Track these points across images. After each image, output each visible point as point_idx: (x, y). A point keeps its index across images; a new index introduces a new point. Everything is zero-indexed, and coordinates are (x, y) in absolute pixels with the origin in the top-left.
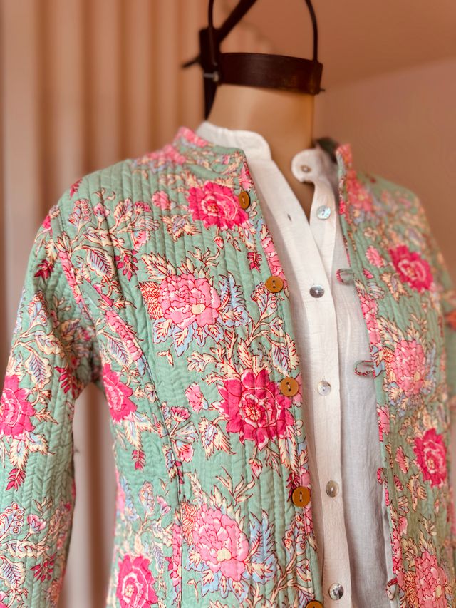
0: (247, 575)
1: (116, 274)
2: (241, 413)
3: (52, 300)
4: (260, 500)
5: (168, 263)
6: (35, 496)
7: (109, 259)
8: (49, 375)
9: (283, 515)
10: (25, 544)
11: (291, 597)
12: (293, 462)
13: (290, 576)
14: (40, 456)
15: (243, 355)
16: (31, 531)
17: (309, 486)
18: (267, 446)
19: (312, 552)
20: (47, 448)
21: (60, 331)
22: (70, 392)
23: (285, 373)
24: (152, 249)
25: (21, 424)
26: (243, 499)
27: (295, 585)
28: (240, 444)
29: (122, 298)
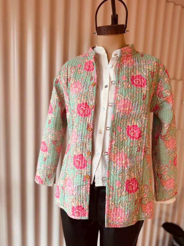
0: (76, 142)
1: (67, 82)
2: (80, 110)
3: (58, 88)
4: (80, 128)
5: (75, 79)
6: (52, 126)
7: (66, 79)
8: (56, 103)
9: (85, 132)
10: (50, 135)
11: (84, 148)
12: (89, 122)
13: (84, 145)
14: (53, 119)
15: (82, 99)
16: (52, 133)
17: (92, 128)
18: (84, 118)
19: (90, 141)
20: (55, 117)
21: (60, 95)
22: (60, 107)
23: (91, 104)
24: (73, 76)
25: (51, 112)
26: (78, 127)
27: (86, 147)
28: (79, 116)
29: (67, 87)
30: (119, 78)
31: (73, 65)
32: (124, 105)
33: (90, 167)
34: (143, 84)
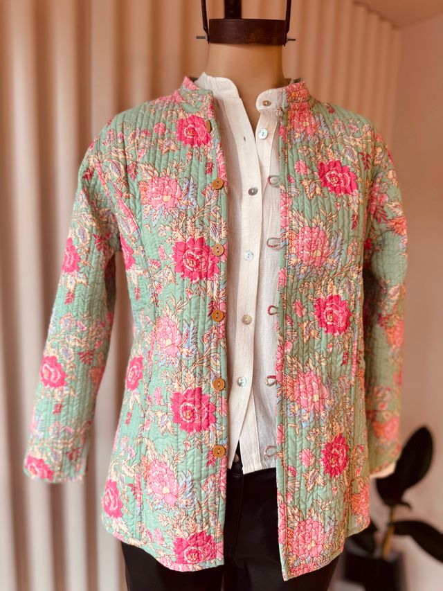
0: (179, 354)
1: (126, 177)
2: (184, 261)
3: (93, 194)
4: (190, 313)
5: (155, 169)
6: (80, 310)
7: (122, 167)
8: (89, 239)
9: (204, 323)
10: (74, 337)
11: (204, 372)
12: (215, 295)
13: (205, 360)
14: (83, 286)
15: (189, 227)
16: (78, 330)
17: (225, 311)
18: (198, 282)
19: (222, 350)
20: (87, 282)
21: (99, 214)
22: (102, 251)
23: (217, 241)
24: (146, 160)
25: (73, 266)
26: (180, 311)
27: (209, 366)
28: (181, 279)
29: (128, 191)
30: (288, 170)
31: (138, 126)
32: (310, 243)
33: (225, 423)
34: (348, 186)
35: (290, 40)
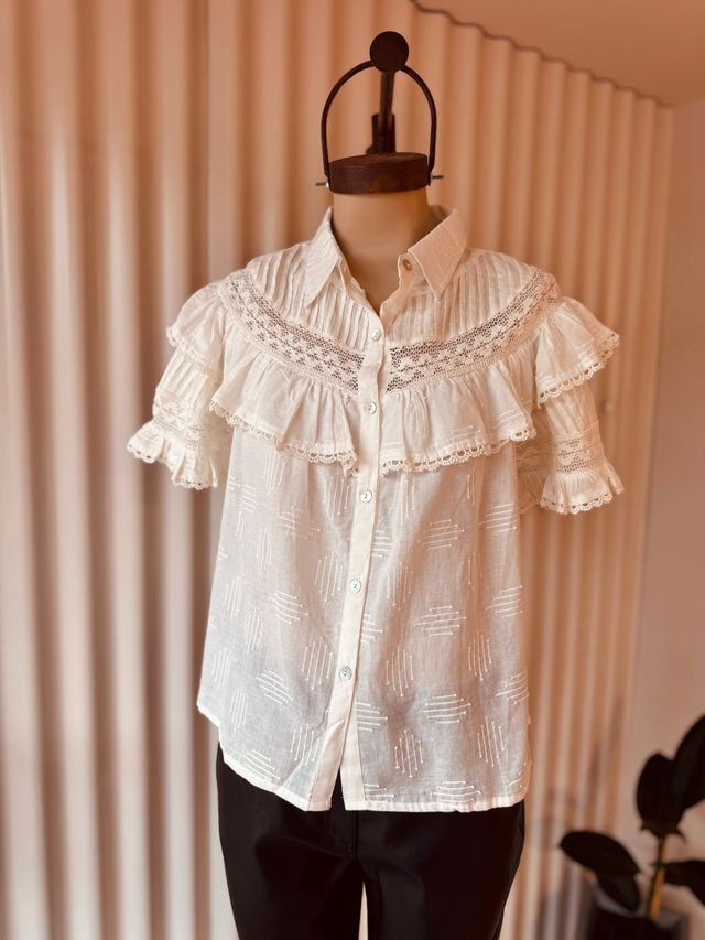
35: (434, 177)
